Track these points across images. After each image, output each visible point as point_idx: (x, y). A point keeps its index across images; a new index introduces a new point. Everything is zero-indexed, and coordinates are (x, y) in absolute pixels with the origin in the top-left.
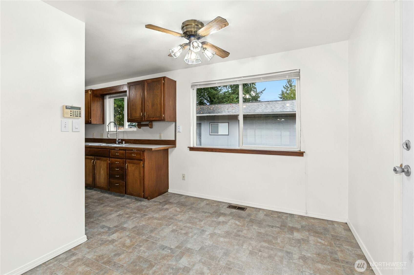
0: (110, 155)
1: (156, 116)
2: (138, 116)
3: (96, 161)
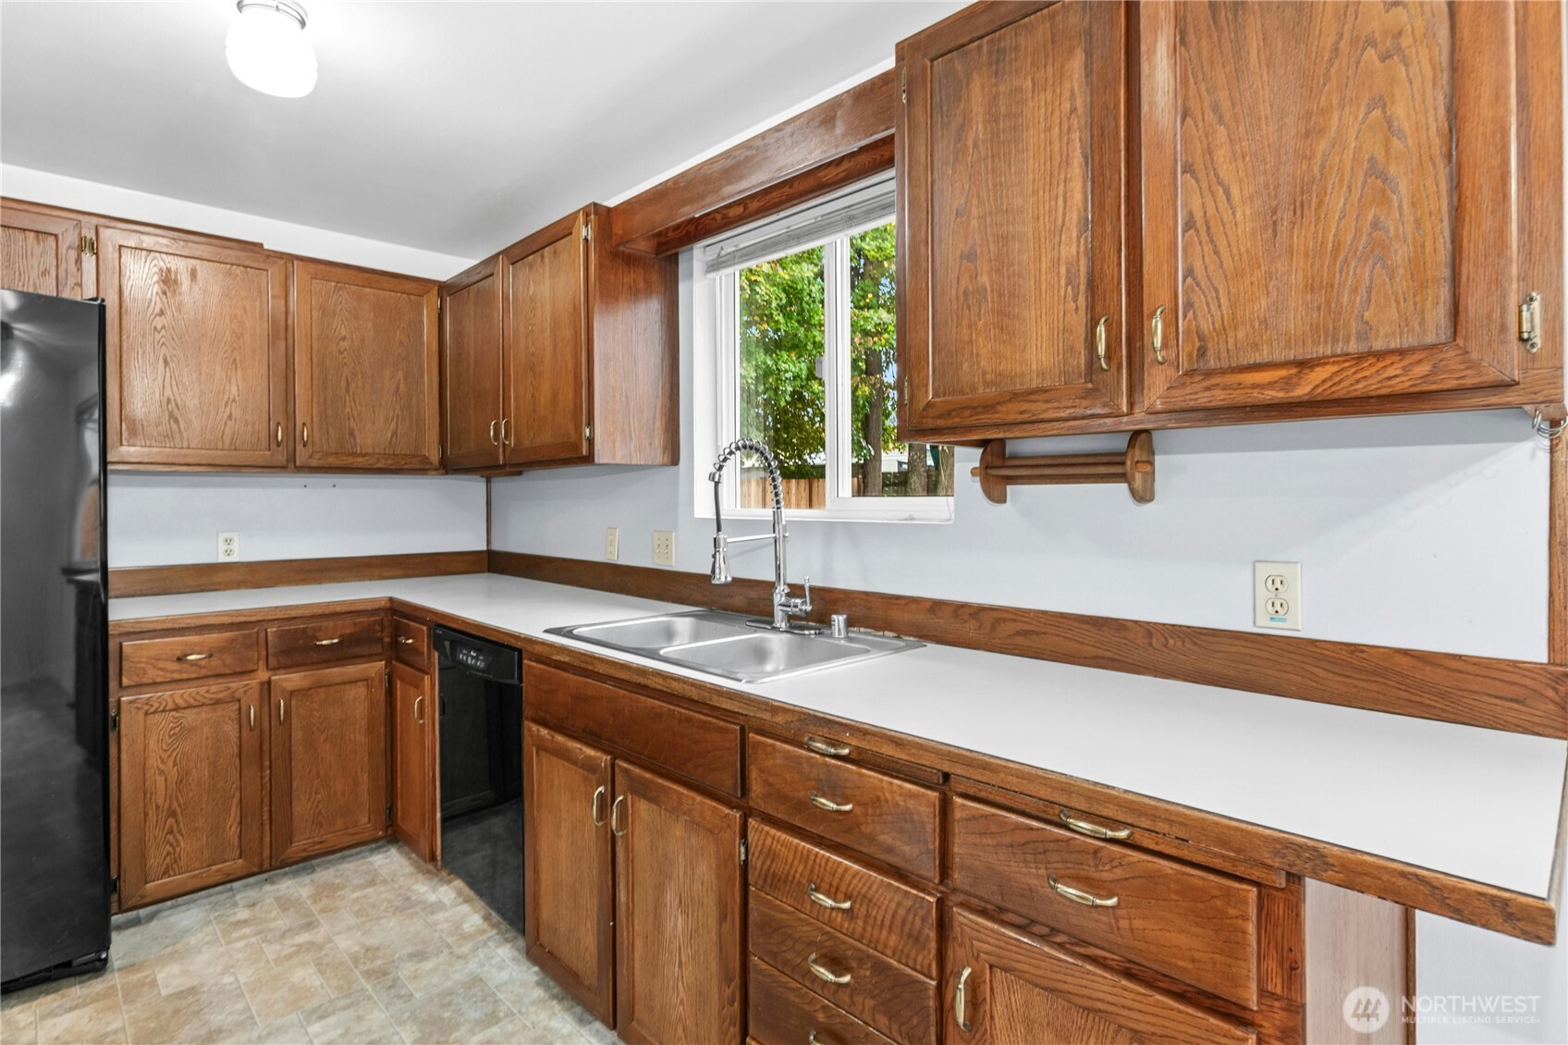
0: (756, 787)
1: (1353, 347)
2: (1034, 367)
3: (626, 805)
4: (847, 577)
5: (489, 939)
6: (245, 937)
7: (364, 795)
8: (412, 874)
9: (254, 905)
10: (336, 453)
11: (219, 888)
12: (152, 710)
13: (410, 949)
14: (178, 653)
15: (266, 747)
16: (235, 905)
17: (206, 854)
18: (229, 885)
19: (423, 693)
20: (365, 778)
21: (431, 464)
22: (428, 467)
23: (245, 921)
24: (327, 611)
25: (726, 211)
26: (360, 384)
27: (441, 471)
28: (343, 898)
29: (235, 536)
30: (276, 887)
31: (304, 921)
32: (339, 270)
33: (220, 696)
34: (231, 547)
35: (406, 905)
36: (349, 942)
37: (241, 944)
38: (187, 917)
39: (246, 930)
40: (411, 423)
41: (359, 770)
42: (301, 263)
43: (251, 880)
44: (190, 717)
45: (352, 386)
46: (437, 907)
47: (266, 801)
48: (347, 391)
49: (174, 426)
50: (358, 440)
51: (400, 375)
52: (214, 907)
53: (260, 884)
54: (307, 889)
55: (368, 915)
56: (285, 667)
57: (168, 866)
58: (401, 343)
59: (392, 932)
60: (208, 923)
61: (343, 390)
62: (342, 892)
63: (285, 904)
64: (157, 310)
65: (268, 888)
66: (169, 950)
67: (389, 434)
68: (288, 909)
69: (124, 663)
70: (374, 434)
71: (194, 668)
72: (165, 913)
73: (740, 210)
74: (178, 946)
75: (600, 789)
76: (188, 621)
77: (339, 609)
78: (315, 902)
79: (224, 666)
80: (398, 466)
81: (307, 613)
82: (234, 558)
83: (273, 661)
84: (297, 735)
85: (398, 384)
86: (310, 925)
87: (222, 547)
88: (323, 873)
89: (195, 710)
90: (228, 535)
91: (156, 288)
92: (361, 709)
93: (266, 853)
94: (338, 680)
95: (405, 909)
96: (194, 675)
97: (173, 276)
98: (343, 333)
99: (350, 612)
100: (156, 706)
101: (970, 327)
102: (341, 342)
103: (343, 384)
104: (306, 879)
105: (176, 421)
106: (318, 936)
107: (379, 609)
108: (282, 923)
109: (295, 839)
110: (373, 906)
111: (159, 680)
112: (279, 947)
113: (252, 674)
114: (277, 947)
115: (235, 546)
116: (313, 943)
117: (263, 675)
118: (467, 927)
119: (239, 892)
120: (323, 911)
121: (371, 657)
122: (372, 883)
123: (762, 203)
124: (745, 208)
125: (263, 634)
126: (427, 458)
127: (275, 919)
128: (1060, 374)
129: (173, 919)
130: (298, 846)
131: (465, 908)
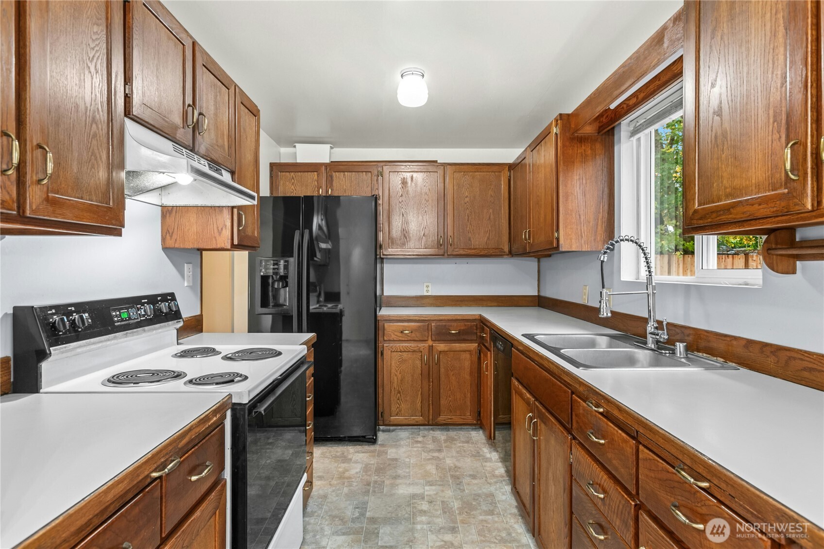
0: (575, 424)
2: (753, 181)
3: (537, 424)
4: (698, 320)
5: (504, 480)
6: (418, 447)
7: (469, 403)
8: (484, 443)
9: (425, 437)
10: (463, 249)
11: (416, 427)
12: (393, 350)
13: (471, 473)
14: (401, 329)
15: (431, 373)
16: (419, 435)
17: (410, 411)
18: (419, 427)
19: (487, 361)
20: (469, 395)
21: (505, 252)
22: (503, 254)
23: (420, 442)
24: (454, 318)
25: (627, 102)
26: (473, 216)
27: (510, 256)
28: (455, 444)
29: (430, 284)
30: (434, 432)
31: (439, 448)
32: (465, 167)
33: (415, 349)
34: (429, 289)
35: (477, 455)
36: (450, 462)
37: (415, 449)
38: (403, 434)
39: (419, 445)
40: (496, 233)
41: (466, 391)
42: (450, 166)
43: (427, 427)
44: (405, 355)
45: (470, 218)
46: (489, 460)
47: (431, 396)
48: (468, 220)
49: (405, 240)
50: (472, 242)
51: (491, 211)
52: (413, 433)
53: (429, 430)
54: (444, 437)
55: (461, 454)
56: (438, 341)
57: (397, 413)
58: (491, 196)
59: (467, 463)
60: (409, 438)
61: (466, 220)
62: (455, 442)
63: (435, 440)
64: (400, 195)
65: (431, 432)
66: (394, 443)
67: (486, 239)
68: (435, 442)
69: (385, 331)
70: (479, 240)
71: (406, 336)
72: (397, 431)
73: (634, 100)
74: (397, 443)
75: (530, 414)
76: (405, 317)
77: (458, 318)
78: (445, 443)
79: (417, 337)
80: (489, 254)
81: (446, 318)
82: (429, 294)
83: (434, 338)
84: (442, 370)
85: (490, 215)
86: (440, 451)
87: (425, 289)
88: (451, 432)
89: (407, 353)
90: (428, 284)
91: (400, 186)
92: (467, 364)
93: (431, 417)
94: (458, 349)
95: (476, 456)
96: (406, 339)
97: (405, 181)
98: (467, 194)
99: (464, 320)
100: (394, 349)
101: (718, 159)
102: (466, 199)
103: (466, 217)
104: (445, 433)
105: (406, 238)
106: (441, 455)
107: (475, 319)
108: (431, 446)
109: (441, 414)
110: (464, 451)
111: (395, 339)
112: (427, 455)
113: (426, 342)
114: (426, 454)
115: (430, 289)
116: (438, 458)
117: (430, 343)
118: (497, 472)
119: (422, 430)
120: (446, 447)
121: (471, 341)
122: (468, 442)
123: (645, 93)
124: (637, 98)
125: (430, 326)
126: (503, 250)
127: (429, 444)
128: (769, 184)
129: (399, 433)
130: (442, 418)
131: (500, 464)
